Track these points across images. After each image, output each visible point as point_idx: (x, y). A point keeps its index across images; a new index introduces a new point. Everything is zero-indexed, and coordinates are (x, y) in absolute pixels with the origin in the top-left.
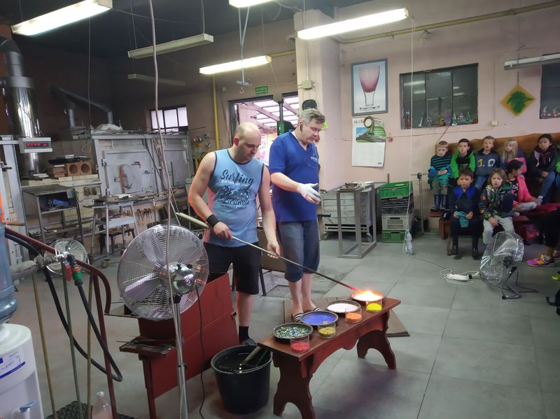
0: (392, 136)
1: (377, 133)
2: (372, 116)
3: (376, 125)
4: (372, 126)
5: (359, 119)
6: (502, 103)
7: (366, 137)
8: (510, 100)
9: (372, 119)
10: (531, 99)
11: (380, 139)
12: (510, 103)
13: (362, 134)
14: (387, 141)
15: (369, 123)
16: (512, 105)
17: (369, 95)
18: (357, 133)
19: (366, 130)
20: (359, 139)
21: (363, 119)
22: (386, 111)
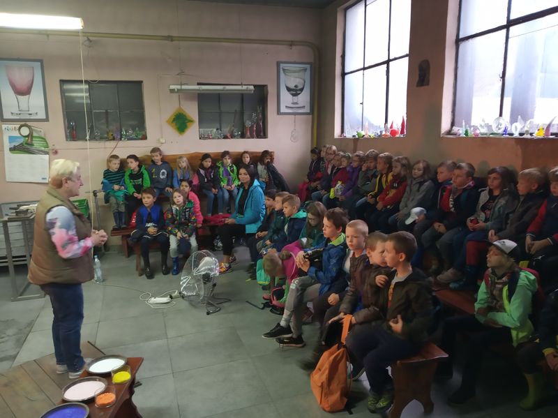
0: (57, 147)
1: (37, 144)
2: (29, 123)
3: (35, 134)
4: (30, 136)
5: (11, 126)
6: (167, 121)
7: (24, 148)
8: (174, 120)
9: (29, 127)
10: (192, 121)
11: (42, 151)
12: (174, 124)
13: (17, 144)
14: (51, 153)
15: (25, 131)
16: (176, 125)
17: (22, 99)
18: (10, 142)
19: (22, 140)
20: (13, 150)
21: (18, 126)
22: (47, 120)
